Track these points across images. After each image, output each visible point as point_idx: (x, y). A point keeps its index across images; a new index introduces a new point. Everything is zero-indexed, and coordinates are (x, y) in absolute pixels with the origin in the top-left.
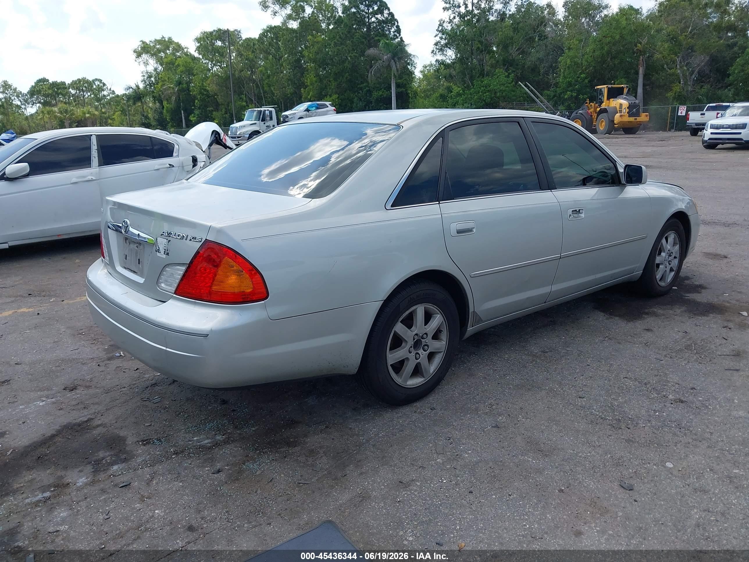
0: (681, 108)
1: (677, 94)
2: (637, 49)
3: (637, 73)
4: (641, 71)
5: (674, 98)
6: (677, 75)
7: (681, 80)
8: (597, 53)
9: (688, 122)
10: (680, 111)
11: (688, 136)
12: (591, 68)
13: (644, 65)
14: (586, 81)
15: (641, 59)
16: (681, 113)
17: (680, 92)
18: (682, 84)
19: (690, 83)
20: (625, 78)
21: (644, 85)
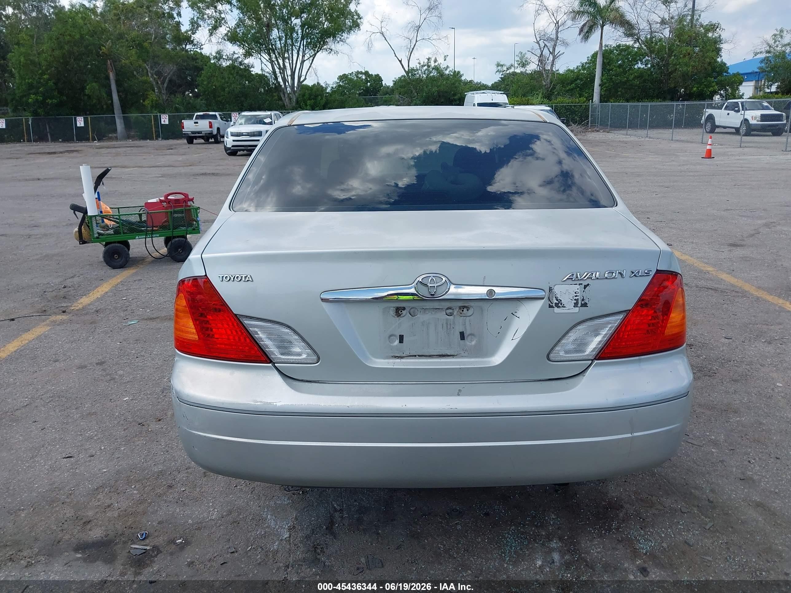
0: (163, 117)
1: (154, 103)
2: (103, 52)
3: (108, 78)
4: (112, 76)
5: (152, 107)
6: (150, 83)
7: (156, 88)
8: (57, 53)
9: (183, 130)
10: (162, 120)
11: (185, 144)
12: (53, 69)
13: (114, 70)
14: (51, 83)
15: (109, 63)
16: (164, 121)
17: (156, 101)
18: (157, 92)
19: (164, 92)
20: (96, 82)
21: (118, 92)
